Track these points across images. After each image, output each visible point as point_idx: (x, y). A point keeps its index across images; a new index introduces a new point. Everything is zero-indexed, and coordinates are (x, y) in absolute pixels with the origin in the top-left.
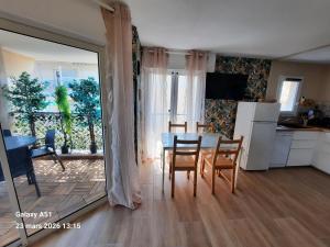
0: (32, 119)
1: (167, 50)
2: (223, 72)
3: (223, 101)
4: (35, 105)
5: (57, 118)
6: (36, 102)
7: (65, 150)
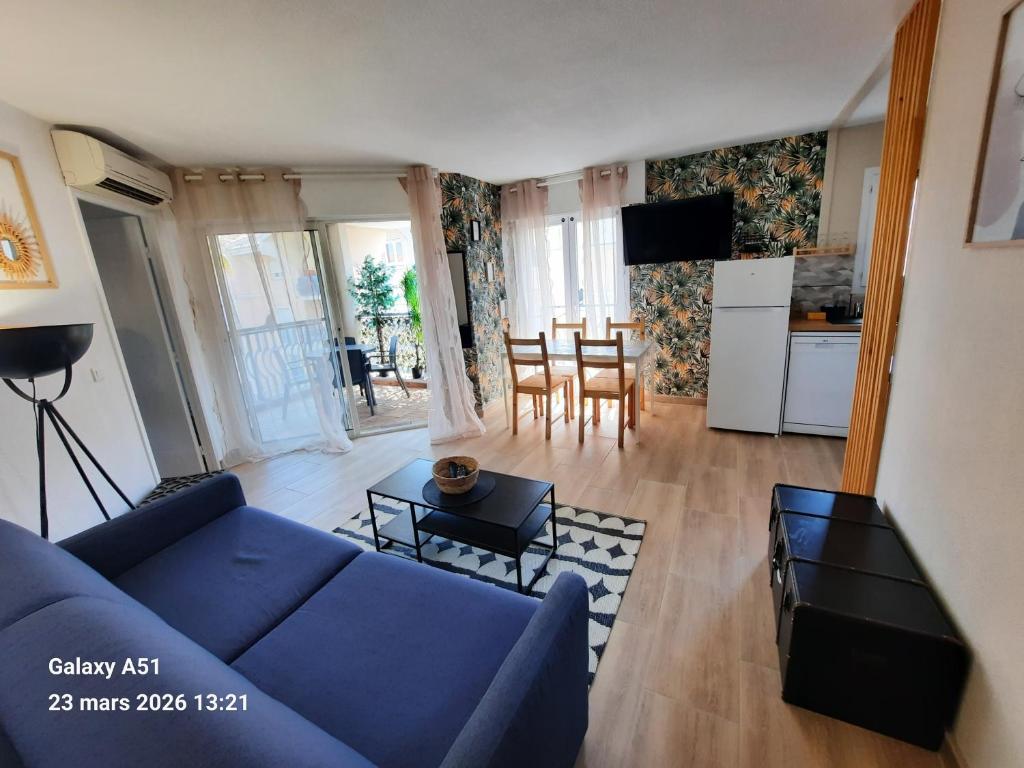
0: (378, 322)
1: (539, 180)
2: (675, 196)
3: (685, 266)
4: (381, 303)
5: (407, 322)
6: (382, 298)
7: (416, 373)
